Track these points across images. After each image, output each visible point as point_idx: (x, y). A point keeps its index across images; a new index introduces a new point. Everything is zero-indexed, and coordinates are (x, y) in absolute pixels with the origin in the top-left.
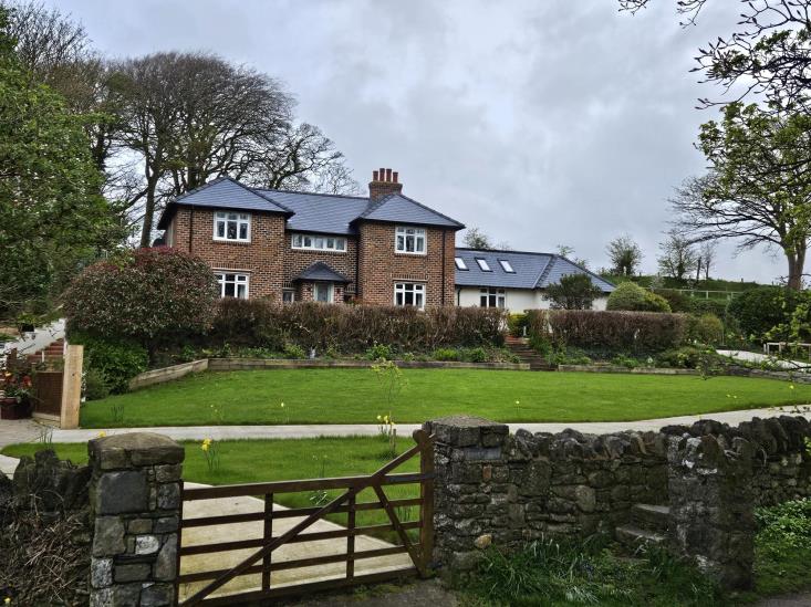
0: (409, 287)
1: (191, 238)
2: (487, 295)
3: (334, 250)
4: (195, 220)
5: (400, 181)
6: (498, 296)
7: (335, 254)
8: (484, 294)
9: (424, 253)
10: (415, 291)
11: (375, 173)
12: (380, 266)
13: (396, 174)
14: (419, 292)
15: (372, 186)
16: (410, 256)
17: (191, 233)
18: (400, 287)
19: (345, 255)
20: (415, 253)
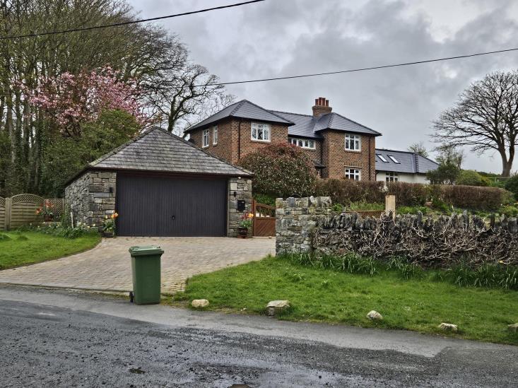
0: (352, 171)
1: (239, 139)
2: (389, 176)
3: (308, 148)
4: (241, 127)
5: (330, 106)
6: (394, 177)
7: (310, 150)
8: (388, 176)
9: (359, 150)
10: (355, 174)
11: (317, 100)
12: (337, 158)
13: (327, 101)
14: (357, 174)
15: (314, 109)
16: (352, 152)
17: (239, 135)
18: (347, 171)
19: (315, 151)
20: (355, 150)
